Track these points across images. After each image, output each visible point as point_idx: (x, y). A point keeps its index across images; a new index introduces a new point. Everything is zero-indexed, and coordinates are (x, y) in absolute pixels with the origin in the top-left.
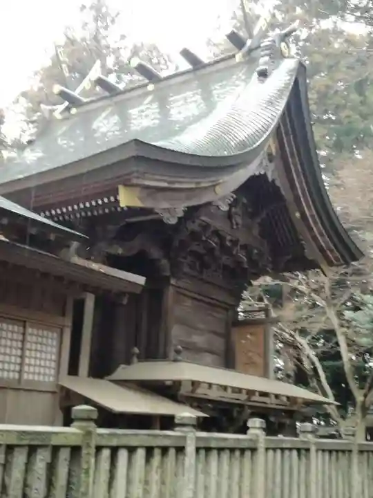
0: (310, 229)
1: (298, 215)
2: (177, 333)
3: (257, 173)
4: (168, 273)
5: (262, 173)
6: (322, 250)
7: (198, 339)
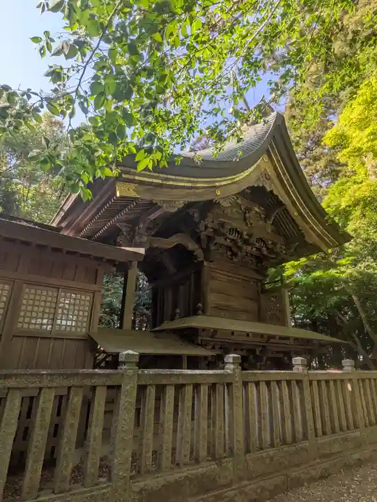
0: (308, 223)
1: (296, 214)
2: (212, 299)
3: (256, 185)
4: (201, 259)
5: (261, 185)
6: (318, 236)
7: (234, 303)
